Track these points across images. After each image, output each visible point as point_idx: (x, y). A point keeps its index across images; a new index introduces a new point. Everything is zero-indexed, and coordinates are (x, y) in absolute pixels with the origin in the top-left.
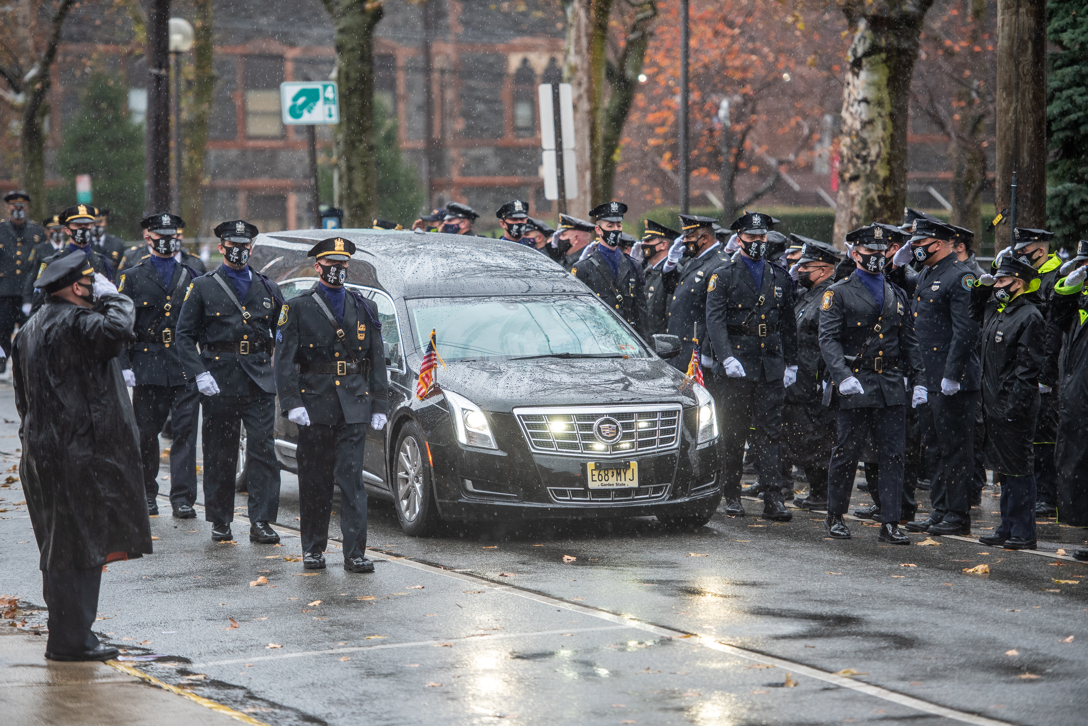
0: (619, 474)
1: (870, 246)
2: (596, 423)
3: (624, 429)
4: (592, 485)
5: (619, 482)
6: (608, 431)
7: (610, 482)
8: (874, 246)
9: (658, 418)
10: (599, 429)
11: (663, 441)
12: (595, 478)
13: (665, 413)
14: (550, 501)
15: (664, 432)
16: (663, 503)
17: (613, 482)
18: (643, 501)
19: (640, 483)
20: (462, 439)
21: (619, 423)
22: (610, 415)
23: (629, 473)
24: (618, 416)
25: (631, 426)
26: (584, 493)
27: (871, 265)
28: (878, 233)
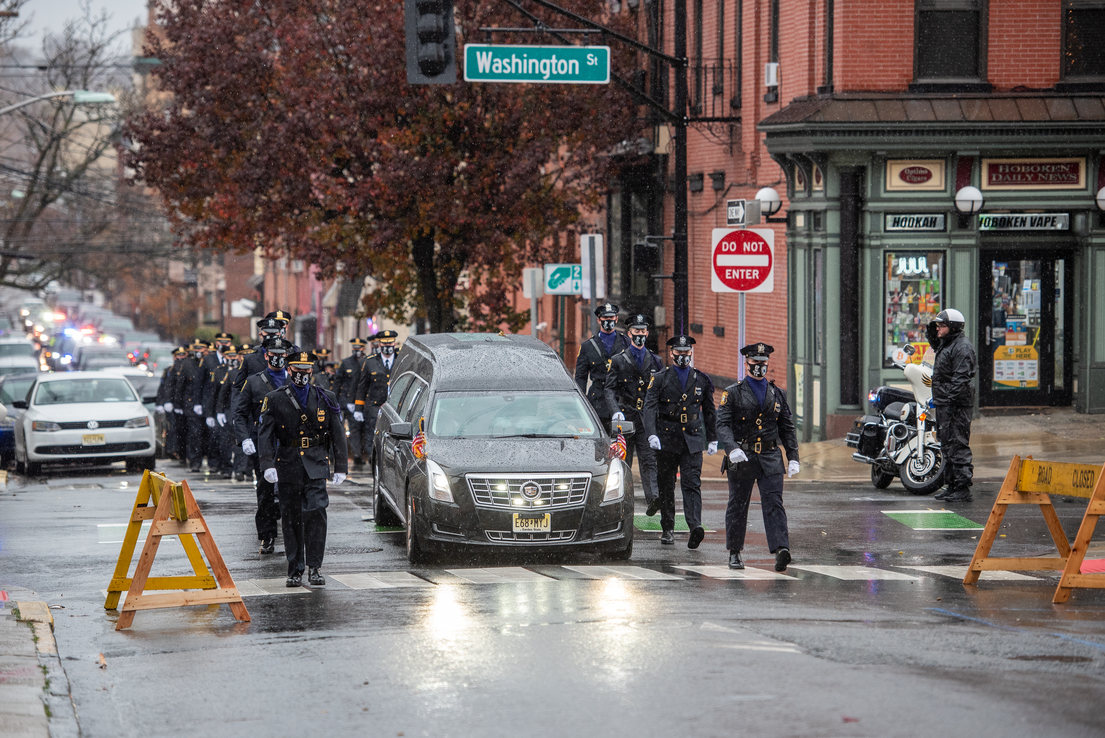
0: (536, 522)
1: (756, 358)
2: (522, 486)
3: (543, 490)
4: (516, 530)
5: (537, 528)
6: (530, 491)
7: (529, 527)
8: (758, 358)
9: (572, 483)
10: (524, 490)
11: (572, 499)
12: (519, 525)
13: (576, 480)
14: (489, 541)
15: (574, 493)
16: (570, 543)
17: (532, 528)
18: (554, 541)
19: (553, 528)
20: (431, 494)
21: (539, 486)
22: (533, 480)
23: (544, 522)
24: (539, 481)
25: (549, 488)
26: (511, 535)
27: (756, 372)
28: (761, 349)
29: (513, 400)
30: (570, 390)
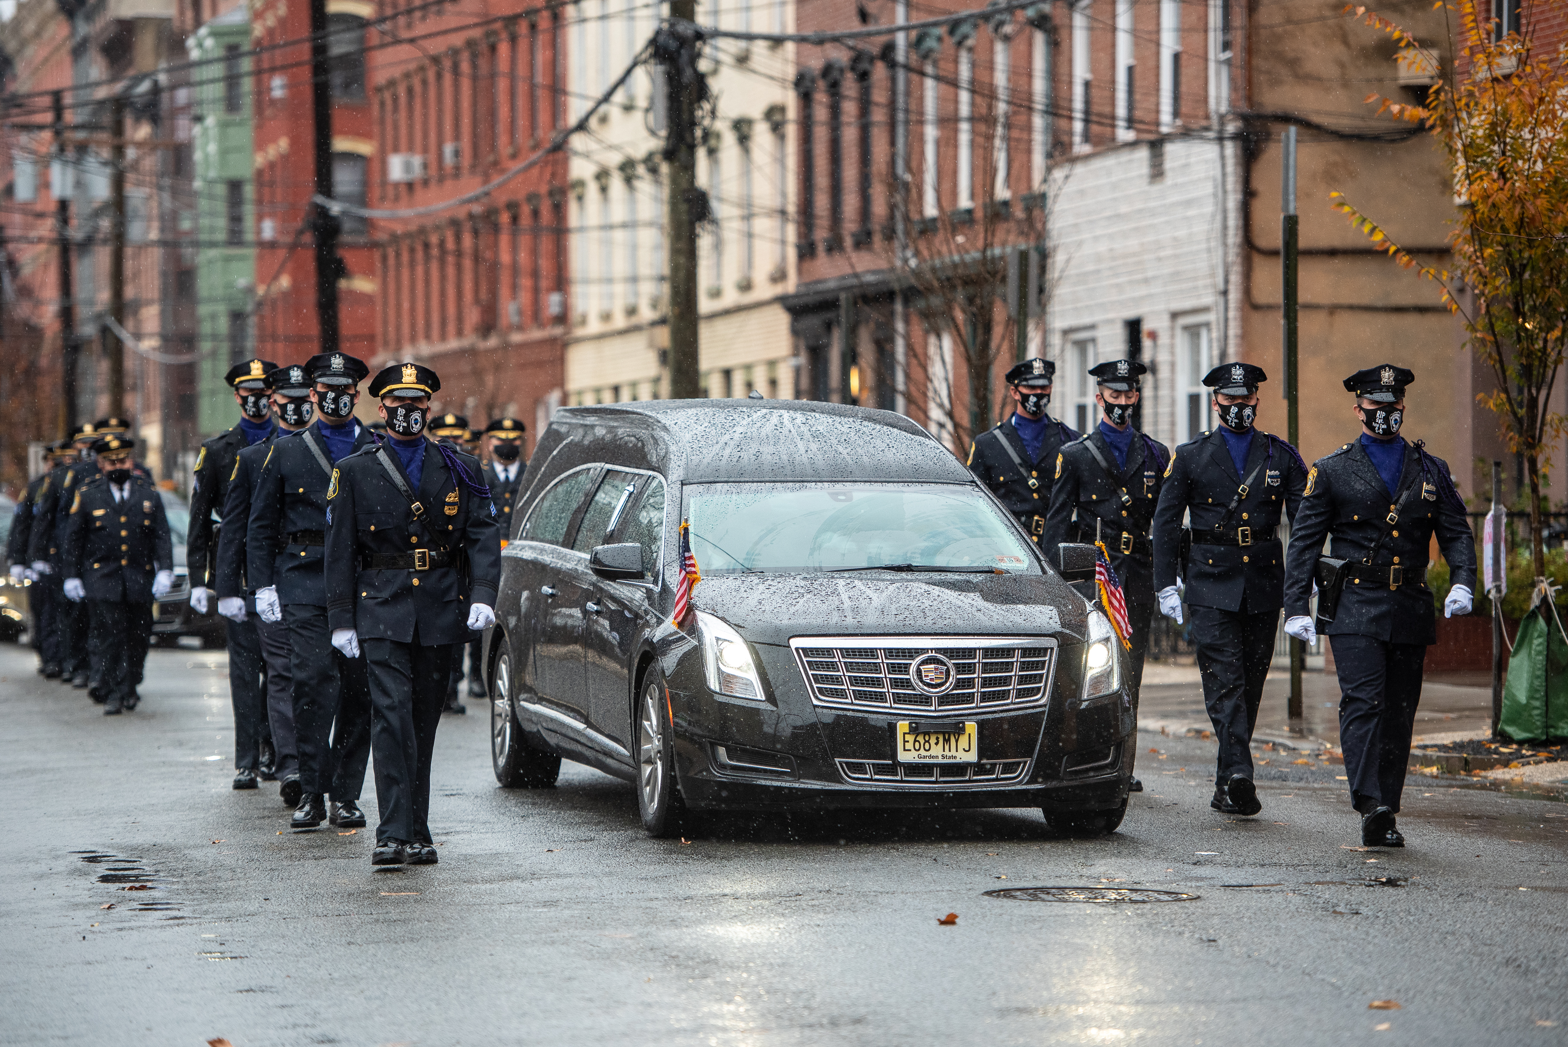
0: (947, 741)
1: (1376, 396)
2: (914, 663)
3: (958, 672)
4: (903, 757)
5: (947, 753)
6: (932, 675)
7: (933, 752)
8: (1382, 396)
9: (1016, 658)
10: (919, 672)
11: (1020, 693)
12: (909, 746)
13: (1026, 652)
14: (840, 780)
15: (1024, 680)
16: (1019, 787)
17: (937, 752)
18: (982, 784)
19: (981, 754)
20: (713, 684)
21: (950, 663)
22: (938, 650)
23: (963, 741)
24: (951, 653)
25: (970, 668)
26: (892, 769)
27: (1380, 425)
28: (1387, 377)
29: (849, 499)
30: (962, 483)
